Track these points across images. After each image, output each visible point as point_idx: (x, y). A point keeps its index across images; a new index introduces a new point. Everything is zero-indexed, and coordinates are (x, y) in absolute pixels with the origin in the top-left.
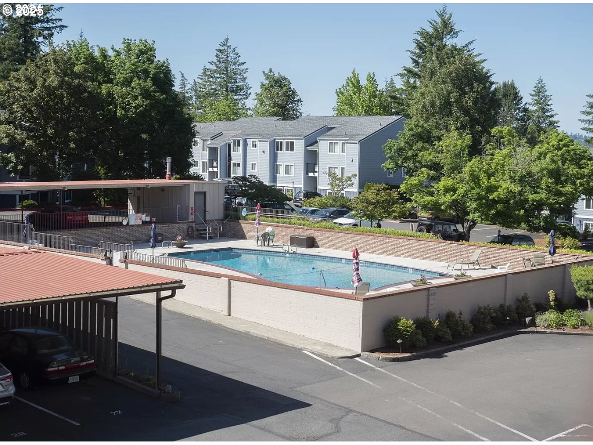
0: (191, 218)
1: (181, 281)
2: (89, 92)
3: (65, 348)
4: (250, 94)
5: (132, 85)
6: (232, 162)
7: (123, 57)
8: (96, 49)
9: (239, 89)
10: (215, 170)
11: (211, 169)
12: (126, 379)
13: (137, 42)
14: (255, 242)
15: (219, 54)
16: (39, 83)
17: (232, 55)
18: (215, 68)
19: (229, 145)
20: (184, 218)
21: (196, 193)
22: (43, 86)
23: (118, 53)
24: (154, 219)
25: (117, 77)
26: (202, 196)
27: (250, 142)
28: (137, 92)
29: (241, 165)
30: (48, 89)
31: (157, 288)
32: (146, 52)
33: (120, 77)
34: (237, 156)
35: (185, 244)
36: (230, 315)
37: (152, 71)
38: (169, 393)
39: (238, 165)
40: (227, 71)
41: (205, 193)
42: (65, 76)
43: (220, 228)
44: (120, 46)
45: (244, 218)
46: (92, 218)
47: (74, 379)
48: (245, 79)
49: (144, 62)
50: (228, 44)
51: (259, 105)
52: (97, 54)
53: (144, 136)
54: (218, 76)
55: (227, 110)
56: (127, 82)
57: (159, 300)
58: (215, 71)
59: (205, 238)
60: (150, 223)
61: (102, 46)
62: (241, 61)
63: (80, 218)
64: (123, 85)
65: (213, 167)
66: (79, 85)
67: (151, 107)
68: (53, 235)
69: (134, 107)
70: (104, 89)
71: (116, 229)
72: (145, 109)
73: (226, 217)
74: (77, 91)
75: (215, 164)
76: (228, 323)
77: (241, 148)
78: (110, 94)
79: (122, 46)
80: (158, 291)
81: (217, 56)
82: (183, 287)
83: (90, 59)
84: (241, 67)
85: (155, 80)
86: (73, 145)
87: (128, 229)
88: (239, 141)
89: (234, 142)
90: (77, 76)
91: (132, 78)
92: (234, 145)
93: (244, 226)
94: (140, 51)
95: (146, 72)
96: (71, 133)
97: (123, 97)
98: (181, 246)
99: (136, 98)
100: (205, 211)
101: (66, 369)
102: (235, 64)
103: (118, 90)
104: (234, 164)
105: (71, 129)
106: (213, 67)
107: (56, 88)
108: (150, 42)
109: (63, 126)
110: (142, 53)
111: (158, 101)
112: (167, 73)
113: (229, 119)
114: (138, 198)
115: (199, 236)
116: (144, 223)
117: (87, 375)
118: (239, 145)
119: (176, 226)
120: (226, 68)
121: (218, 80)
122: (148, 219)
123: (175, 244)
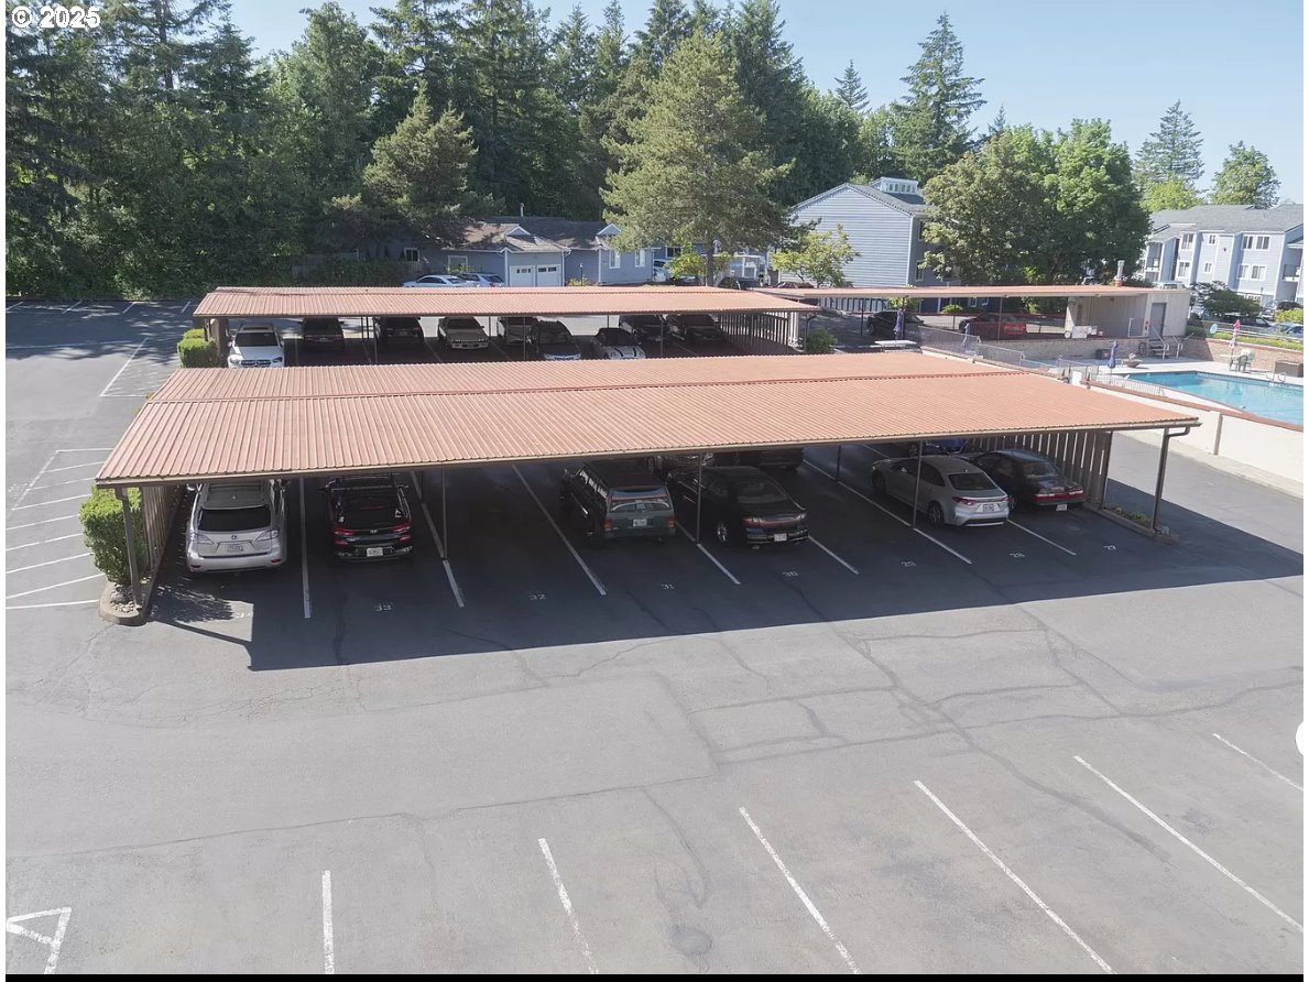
0: (1145, 332)
1: (1197, 419)
2: (1031, 185)
3: (1052, 475)
4: (1202, 172)
5: (1082, 176)
6: (1178, 262)
7: (1070, 140)
8: (1040, 133)
9: (1188, 166)
10: (1155, 270)
11: (1149, 270)
12: (1114, 514)
13: (1090, 122)
14: (1227, 365)
15: (1165, 123)
16: (977, 177)
17: (1183, 124)
18: (1158, 141)
19: (1178, 240)
20: (1136, 333)
21: (1154, 304)
22: (982, 180)
23: (1065, 137)
24: (1101, 333)
25: (1064, 165)
26: (1161, 308)
27: (1206, 237)
28: (1088, 183)
29: (1191, 265)
30: (988, 185)
31: (1165, 426)
32: (1099, 134)
33: (1066, 165)
34: (1186, 253)
35: (1138, 363)
36: (1216, 453)
37: (1107, 158)
38: (1165, 534)
39: (1187, 265)
40: (1174, 143)
41: (1165, 304)
42: (1006, 167)
43: (1180, 347)
44: (1068, 129)
45: (1212, 336)
46: (1032, 328)
47: (1062, 507)
48: (1196, 154)
49: (1096, 147)
50: (1179, 110)
51: (1218, 189)
52: (1041, 139)
53: (1089, 235)
54: (1161, 150)
55: (1175, 195)
56: (1077, 172)
57: (1167, 437)
58: (1158, 145)
59: (1160, 357)
60: (1096, 336)
61: (1048, 130)
62: (1193, 132)
63: (1017, 328)
64: (1070, 175)
65: (1153, 266)
66: (1022, 177)
67: (1103, 200)
68: (992, 346)
69: (1083, 201)
70: (1047, 181)
71: (1058, 343)
72: (1095, 204)
73: (1187, 334)
74: (1016, 184)
75: (1156, 263)
76: (1214, 463)
77: (1193, 245)
78: (1054, 187)
79: (1070, 128)
80: (1167, 427)
81: (1162, 126)
82: (1199, 425)
83: (1033, 146)
84: (1194, 139)
85: (1109, 169)
86: (1009, 246)
87: (1070, 343)
88: (1191, 236)
89: (1185, 236)
90: (1019, 166)
91: (1082, 168)
92: (1185, 240)
93: (1212, 345)
94: (1092, 133)
95: (1099, 160)
96: (1008, 233)
97: (1069, 190)
98: (1134, 366)
99: (1086, 190)
100: (1162, 325)
101: (1056, 497)
102: (1185, 135)
103: (1064, 182)
104: (1182, 264)
105: (1008, 228)
106: (1156, 140)
107: (995, 182)
108: (1104, 122)
109: (999, 224)
110: (1095, 135)
111: (1112, 193)
112: (1125, 159)
113: (1175, 207)
114: (1080, 307)
115: (1154, 354)
116: (1090, 336)
117: (1075, 505)
118: (1191, 240)
119: (1126, 341)
120: (1173, 141)
121: (1160, 156)
122: (1094, 333)
123: (1126, 363)
